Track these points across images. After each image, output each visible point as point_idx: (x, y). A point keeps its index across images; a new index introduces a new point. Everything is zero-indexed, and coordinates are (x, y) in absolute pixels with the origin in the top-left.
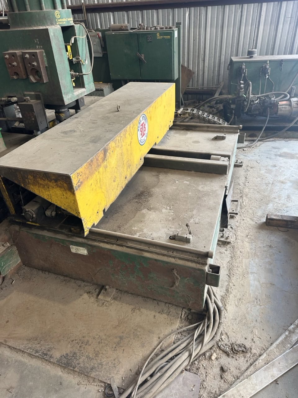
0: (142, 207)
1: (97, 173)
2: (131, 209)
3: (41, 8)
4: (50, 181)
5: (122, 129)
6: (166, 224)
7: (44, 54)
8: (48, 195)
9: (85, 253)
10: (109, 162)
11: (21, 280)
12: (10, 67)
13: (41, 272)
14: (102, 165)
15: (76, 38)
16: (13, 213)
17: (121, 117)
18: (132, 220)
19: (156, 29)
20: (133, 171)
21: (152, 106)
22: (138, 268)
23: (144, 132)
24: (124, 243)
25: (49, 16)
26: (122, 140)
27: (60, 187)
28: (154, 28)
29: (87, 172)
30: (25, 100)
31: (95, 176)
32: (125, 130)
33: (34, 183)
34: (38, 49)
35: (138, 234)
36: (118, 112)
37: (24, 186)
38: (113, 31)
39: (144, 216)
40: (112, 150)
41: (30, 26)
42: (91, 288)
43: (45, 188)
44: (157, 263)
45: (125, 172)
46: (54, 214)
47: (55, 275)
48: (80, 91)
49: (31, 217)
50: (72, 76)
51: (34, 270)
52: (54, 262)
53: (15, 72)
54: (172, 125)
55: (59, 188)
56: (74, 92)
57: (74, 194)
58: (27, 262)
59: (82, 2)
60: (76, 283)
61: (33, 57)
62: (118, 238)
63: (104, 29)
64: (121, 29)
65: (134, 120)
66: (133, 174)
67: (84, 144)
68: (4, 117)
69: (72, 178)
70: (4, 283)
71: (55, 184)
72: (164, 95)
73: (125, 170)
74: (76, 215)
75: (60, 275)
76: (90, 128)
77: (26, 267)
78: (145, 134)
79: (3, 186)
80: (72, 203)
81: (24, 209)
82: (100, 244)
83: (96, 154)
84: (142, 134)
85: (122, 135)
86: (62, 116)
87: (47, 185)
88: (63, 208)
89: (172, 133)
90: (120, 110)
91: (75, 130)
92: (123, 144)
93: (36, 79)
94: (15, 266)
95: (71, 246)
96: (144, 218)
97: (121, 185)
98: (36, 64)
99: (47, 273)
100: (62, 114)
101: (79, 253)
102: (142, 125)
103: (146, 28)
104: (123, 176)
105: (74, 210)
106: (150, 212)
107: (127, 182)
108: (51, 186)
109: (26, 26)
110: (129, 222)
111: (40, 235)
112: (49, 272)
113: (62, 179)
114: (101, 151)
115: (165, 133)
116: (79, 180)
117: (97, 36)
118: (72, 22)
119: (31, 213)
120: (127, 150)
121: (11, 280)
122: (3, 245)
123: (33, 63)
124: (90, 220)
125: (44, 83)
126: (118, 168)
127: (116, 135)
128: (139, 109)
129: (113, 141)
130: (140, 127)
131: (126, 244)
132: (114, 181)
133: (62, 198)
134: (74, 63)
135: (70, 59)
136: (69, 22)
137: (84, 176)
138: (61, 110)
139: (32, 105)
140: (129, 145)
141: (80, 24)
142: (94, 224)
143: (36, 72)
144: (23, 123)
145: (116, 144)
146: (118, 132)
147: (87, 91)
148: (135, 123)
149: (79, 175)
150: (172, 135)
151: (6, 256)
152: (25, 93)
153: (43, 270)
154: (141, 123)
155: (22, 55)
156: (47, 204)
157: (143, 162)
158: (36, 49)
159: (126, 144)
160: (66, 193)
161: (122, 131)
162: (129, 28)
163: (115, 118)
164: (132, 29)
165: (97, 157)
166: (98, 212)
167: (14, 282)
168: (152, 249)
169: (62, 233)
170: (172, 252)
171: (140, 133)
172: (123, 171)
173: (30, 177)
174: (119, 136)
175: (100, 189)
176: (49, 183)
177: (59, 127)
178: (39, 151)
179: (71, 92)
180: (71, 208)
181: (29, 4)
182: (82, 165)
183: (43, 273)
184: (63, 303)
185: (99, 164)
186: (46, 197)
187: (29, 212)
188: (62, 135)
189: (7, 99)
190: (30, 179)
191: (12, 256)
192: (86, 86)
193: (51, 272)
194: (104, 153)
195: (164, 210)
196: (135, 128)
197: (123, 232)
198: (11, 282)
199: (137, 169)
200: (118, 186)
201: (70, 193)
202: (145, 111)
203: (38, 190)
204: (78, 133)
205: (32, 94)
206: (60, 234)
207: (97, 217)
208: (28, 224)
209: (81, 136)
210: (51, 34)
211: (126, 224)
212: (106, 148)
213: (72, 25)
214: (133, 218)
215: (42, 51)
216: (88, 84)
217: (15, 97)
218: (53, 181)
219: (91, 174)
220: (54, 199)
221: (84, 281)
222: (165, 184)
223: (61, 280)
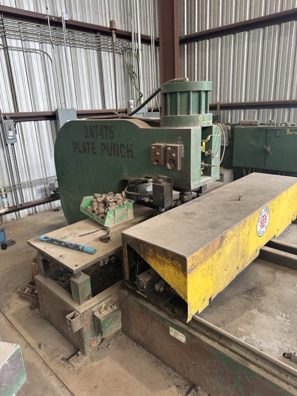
0: (252, 306)
1: (210, 259)
2: (239, 304)
3: (189, 113)
4: (167, 259)
5: (242, 219)
6: (280, 335)
7: (183, 148)
8: (162, 271)
9: (184, 340)
10: (224, 250)
11: (117, 346)
12: (154, 156)
13: (135, 344)
14: (217, 252)
15: (212, 136)
16: (127, 279)
17: (242, 206)
18: (239, 318)
19: (286, 125)
20: (246, 261)
21: (276, 199)
22: (239, 380)
23: (264, 224)
24: (228, 344)
25: (194, 119)
26: (240, 230)
27: (175, 266)
28: (285, 124)
29: (202, 257)
30: (158, 182)
31: (208, 261)
32: (245, 220)
33: (153, 257)
34: (179, 144)
35: (244, 338)
36: (240, 201)
37: (143, 256)
38: (242, 125)
39: (253, 317)
40: (229, 238)
41: (177, 126)
42: (182, 382)
43: (161, 263)
44: (264, 382)
45: (238, 262)
46: (162, 289)
47: (147, 352)
48: (206, 178)
49: (142, 287)
50: (202, 166)
51: (130, 339)
52: (150, 338)
53: (156, 160)
54: (295, 219)
55: (173, 267)
56: (201, 179)
57: (186, 276)
58: (125, 330)
59: (218, 101)
60: (167, 370)
61: (174, 150)
62: (221, 336)
63: (234, 123)
64: (250, 124)
65: (256, 211)
66: (246, 265)
67: (203, 228)
68: (137, 192)
69: (187, 260)
70: (102, 344)
71: (170, 262)
72: (290, 189)
73: (238, 260)
74: (183, 298)
75: (153, 354)
76: (209, 213)
77: (123, 334)
78: (264, 226)
79: (126, 253)
80: (181, 285)
81: (138, 277)
82: (200, 336)
83: (213, 240)
84: (262, 226)
85: (241, 225)
86: (186, 198)
87: (163, 261)
88: (172, 287)
89: (295, 227)
90: (242, 199)
91: (196, 212)
92: (241, 233)
93: (171, 167)
94: (115, 330)
95: (171, 328)
96: (254, 320)
97: (231, 275)
98: (174, 155)
99: (141, 347)
100: (186, 196)
101: (177, 338)
102: (263, 217)
103: (276, 124)
104: (236, 266)
105: (183, 292)
106: (261, 315)
107: (238, 272)
108: (167, 263)
109: (173, 126)
110: (236, 320)
111: (145, 306)
112: (143, 347)
113: (178, 259)
114: (218, 238)
115: (286, 227)
116: (193, 264)
117: (226, 128)
118: (212, 123)
119: (143, 284)
120: (244, 240)
121: (108, 343)
122: (111, 307)
123: (173, 155)
124: (196, 306)
125: (177, 170)
126: (232, 257)
127: (235, 224)
128: (262, 201)
129: (232, 230)
130: (261, 219)
131: (229, 345)
132: (226, 270)
133: (173, 277)
134: (206, 155)
135: (203, 152)
136: (208, 123)
137: (199, 260)
138: (185, 193)
139: (163, 187)
140: (246, 235)
141: (218, 125)
142: (198, 312)
143: (174, 161)
144: (152, 199)
145: (234, 233)
146: (238, 221)
147: (212, 179)
148: (256, 214)
149: (195, 259)
150: (294, 229)
151: (112, 318)
152: (160, 176)
153: (138, 343)
154: (263, 215)
155: (165, 147)
156: (157, 278)
157: (259, 254)
158: (177, 143)
159: (244, 234)
160: (179, 274)
161: (242, 221)
162: (258, 124)
163: (235, 206)
164: (261, 124)
165: (214, 243)
166: (204, 300)
167: (110, 346)
168: (259, 362)
169: (165, 311)
170: (285, 375)
171: (260, 224)
172: (236, 261)
173: (150, 251)
174: (238, 225)
175: (211, 275)
176: (165, 259)
177: (181, 208)
178: (162, 228)
179: (198, 179)
180: (179, 289)
181: (180, 110)
182: (198, 249)
183: (138, 346)
184: (150, 388)
185: (215, 250)
186: (159, 272)
187: (141, 282)
188: (184, 215)
189: (145, 179)
190: (150, 252)
191: (116, 320)
192: (212, 175)
193: (144, 348)
194: (221, 240)
195: (278, 317)
196: (255, 219)
197: (228, 330)
198: (108, 345)
199: (251, 261)
200: (228, 276)
201: (182, 274)
202: (269, 204)
203: (154, 264)
204: (197, 216)
205: (165, 178)
206: (163, 312)
207: (203, 305)
208: (137, 293)
209: (200, 219)
210: (192, 133)
211: (232, 321)
212: (223, 236)
213: (211, 125)
214: (240, 316)
215: (182, 146)
216: (214, 173)
217: (151, 178)
218: (169, 259)
219: (205, 259)
220: (166, 276)
221: (175, 371)
222: (282, 284)
223: (153, 360)
